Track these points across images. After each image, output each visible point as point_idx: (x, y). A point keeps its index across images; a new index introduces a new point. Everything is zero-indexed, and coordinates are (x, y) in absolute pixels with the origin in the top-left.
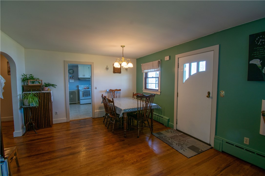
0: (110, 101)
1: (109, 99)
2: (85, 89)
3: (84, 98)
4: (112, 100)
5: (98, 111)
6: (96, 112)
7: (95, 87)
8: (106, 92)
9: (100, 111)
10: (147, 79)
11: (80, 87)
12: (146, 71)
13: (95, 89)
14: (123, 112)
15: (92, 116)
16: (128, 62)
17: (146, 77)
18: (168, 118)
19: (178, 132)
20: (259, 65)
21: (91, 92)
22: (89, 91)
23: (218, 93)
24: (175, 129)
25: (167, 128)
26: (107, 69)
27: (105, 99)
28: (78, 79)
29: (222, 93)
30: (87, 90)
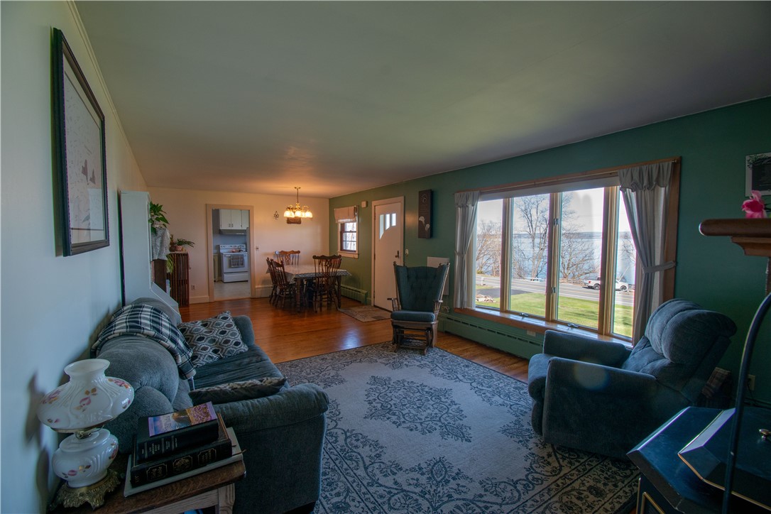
0: (278, 265)
1: (278, 261)
2: (233, 252)
3: (231, 270)
4: (281, 263)
5: (260, 286)
6: (258, 288)
7: (255, 247)
8: (275, 255)
9: (263, 286)
10: (344, 234)
11: (223, 248)
12: (341, 221)
13: (255, 250)
14: (294, 276)
15: (250, 296)
16: (305, 210)
17: (343, 231)
18: (365, 292)
19: (375, 309)
20: (424, 222)
21: (246, 259)
22: (242, 257)
23: (404, 251)
24: (372, 305)
25: (363, 305)
26: (276, 216)
27: (271, 264)
28: (219, 232)
29: (407, 252)
30: (238, 255)
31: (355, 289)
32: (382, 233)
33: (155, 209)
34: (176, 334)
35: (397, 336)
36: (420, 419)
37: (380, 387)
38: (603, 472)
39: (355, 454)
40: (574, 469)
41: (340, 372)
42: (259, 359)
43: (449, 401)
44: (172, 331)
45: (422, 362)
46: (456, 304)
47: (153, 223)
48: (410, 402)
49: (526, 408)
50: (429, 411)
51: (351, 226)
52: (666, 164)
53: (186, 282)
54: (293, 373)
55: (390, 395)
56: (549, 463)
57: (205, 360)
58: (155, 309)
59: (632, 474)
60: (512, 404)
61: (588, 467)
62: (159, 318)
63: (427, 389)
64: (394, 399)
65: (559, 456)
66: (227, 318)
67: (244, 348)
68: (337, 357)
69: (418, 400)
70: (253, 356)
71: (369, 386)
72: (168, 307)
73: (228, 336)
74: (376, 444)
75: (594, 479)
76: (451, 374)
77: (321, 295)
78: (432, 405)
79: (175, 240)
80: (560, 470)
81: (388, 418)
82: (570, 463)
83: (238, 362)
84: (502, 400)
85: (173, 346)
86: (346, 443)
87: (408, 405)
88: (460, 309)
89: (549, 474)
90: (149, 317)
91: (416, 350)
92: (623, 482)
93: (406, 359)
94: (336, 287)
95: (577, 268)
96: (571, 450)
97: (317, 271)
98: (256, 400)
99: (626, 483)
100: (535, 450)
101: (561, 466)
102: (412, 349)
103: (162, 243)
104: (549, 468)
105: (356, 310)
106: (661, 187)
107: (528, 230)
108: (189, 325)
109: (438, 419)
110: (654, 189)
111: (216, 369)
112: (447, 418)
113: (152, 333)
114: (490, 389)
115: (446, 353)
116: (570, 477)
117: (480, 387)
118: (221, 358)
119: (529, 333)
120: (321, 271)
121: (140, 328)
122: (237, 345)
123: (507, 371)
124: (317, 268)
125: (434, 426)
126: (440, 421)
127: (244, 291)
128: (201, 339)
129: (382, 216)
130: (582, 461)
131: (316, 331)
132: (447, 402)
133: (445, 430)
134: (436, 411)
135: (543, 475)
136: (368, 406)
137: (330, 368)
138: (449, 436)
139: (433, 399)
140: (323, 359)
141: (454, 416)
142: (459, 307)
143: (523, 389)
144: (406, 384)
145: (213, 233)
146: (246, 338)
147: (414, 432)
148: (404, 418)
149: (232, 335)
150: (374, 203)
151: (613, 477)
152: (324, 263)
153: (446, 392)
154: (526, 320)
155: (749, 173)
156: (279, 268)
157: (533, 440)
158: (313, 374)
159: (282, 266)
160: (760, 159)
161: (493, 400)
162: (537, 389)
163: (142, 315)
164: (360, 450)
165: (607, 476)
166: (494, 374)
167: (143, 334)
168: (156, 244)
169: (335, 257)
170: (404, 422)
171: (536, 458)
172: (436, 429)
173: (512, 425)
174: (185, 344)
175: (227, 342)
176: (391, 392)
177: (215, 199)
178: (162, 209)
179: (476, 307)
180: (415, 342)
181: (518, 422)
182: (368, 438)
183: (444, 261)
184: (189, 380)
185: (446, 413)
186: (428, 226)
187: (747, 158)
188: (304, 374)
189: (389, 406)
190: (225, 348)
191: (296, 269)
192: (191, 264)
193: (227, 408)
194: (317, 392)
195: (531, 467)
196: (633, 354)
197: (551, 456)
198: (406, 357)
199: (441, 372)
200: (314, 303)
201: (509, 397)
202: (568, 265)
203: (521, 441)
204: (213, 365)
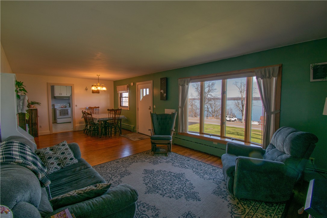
0: (88, 114)
1: (88, 112)
2: (62, 108)
3: (61, 117)
4: (90, 113)
5: (78, 125)
6: (77, 126)
7: (75, 105)
8: (86, 109)
9: (80, 125)
10: (122, 98)
11: (57, 106)
12: (120, 92)
13: (75, 107)
14: (98, 120)
15: (73, 130)
16: (103, 86)
17: (121, 97)
18: (133, 126)
19: (139, 134)
20: (163, 93)
21: (70, 111)
22: (67, 110)
23: (153, 107)
24: (137, 132)
25: (132, 132)
26: (86, 89)
27: (85, 113)
28: (54, 98)
29: (155, 107)
30: (65, 109)
31: (128, 125)
32: (141, 98)
33: (18, 84)
34: (36, 159)
35: (154, 148)
36: (174, 191)
37: (150, 175)
38: (263, 209)
39: (145, 216)
40: (250, 210)
41: (128, 169)
42: (86, 167)
43: (185, 180)
44: (34, 157)
45: (167, 160)
46: (180, 131)
47: (17, 92)
48: (166, 182)
49: (220, 180)
50: (176, 186)
51: (126, 95)
52: (276, 67)
53: (36, 124)
54: (102, 171)
55: (155, 179)
56: (239, 208)
57: (53, 170)
58: (21, 144)
59: (275, 208)
60: (214, 178)
61: (256, 208)
62: (25, 150)
63: (173, 174)
64: (158, 181)
65: (242, 203)
66: (65, 145)
67: (76, 161)
68: (124, 160)
69: (170, 180)
70: (82, 165)
71: (144, 175)
72: (28, 141)
73: (66, 155)
74: (154, 208)
75: (261, 214)
76: (182, 165)
77: (111, 129)
78: (177, 182)
79: (30, 102)
80: (245, 211)
81: (158, 192)
82: (248, 206)
83: (73, 170)
84: (209, 177)
85: (35, 168)
86: (138, 210)
87: (166, 184)
88: (181, 133)
89: (241, 214)
90: (18, 149)
91: (163, 154)
92: (273, 213)
93: (159, 159)
94: (119, 124)
95: (217, 112)
96: (246, 200)
97: (110, 117)
98: (94, 199)
99: (274, 213)
100: (231, 201)
101: (245, 209)
102: (161, 154)
103: (23, 103)
104: (240, 210)
105: (129, 135)
106: (274, 77)
107: (198, 97)
108: (42, 150)
109: (182, 190)
110: (271, 78)
111: (60, 175)
112: (186, 189)
113: (21, 161)
114: (202, 171)
115: (177, 155)
116: (250, 214)
117: (197, 171)
118: (62, 168)
119: (214, 143)
120: (111, 117)
121: (12, 158)
122: (72, 160)
123: (206, 162)
124: (110, 115)
125: (181, 194)
126: (183, 191)
127: (69, 128)
128: (50, 158)
129: (141, 90)
130: (253, 204)
131: (111, 147)
132: (184, 180)
133: (187, 196)
134: (180, 186)
135: (239, 214)
136: (146, 186)
137: (122, 167)
138: (190, 199)
139: (177, 179)
140: (117, 162)
141: (189, 187)
142: (181, 132)
143: (216, 170)
144: (162, 172)
145: (52, 98)
146: (76, 155)
147: (172, 199)
148: (165, 191)
149: (68, 154)
150: (137, 84)
151: (268, 212)
152: (113, 113)
153: (182, 175)
154: (212, 137)
155: (312, 71)
156: (89, 116)
157: (228, 196)
158: (114, 171)
159: (91, 114)
160: (316, 66)
161: (205, 177)
162: (230, 172)
163: (13, 149)
164: (146, 213)
165: (266, 211)
166: (201, 163)
167: (14, 162)
168: (19, 104)
169: (118, 110)
170: (166, 193)
171: (233, 206)
172: (182, 196)
173: (217, 189)
174: (43, 165)
175: (65, 158)
176: (156, 177)
177: (52, 80)
178: (23, 84)
179: (189, 132)
180: (162, 150)
181: (219, 187)
182: (150, 205)
183: (173, 111)
184: (46, 188)
185: (185, 186)
186: (165, 94)
187: (311, 65)
188: (108, 171)
189: (156, 185)
190: (65, 162)
191: (98, 116)
192: (39, 114)
193: (76, 208)
194: (131, 189)
195: (232, 211)
196: (268, 152)
197: (239, 204)
198: (159, 158)
199: (177, 164)
200: (107, 133)
201: (211, 175)
202: (214, 111)
203: (223, 198)
204: (58, 173)
